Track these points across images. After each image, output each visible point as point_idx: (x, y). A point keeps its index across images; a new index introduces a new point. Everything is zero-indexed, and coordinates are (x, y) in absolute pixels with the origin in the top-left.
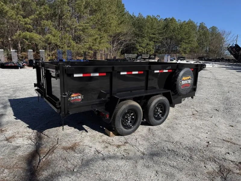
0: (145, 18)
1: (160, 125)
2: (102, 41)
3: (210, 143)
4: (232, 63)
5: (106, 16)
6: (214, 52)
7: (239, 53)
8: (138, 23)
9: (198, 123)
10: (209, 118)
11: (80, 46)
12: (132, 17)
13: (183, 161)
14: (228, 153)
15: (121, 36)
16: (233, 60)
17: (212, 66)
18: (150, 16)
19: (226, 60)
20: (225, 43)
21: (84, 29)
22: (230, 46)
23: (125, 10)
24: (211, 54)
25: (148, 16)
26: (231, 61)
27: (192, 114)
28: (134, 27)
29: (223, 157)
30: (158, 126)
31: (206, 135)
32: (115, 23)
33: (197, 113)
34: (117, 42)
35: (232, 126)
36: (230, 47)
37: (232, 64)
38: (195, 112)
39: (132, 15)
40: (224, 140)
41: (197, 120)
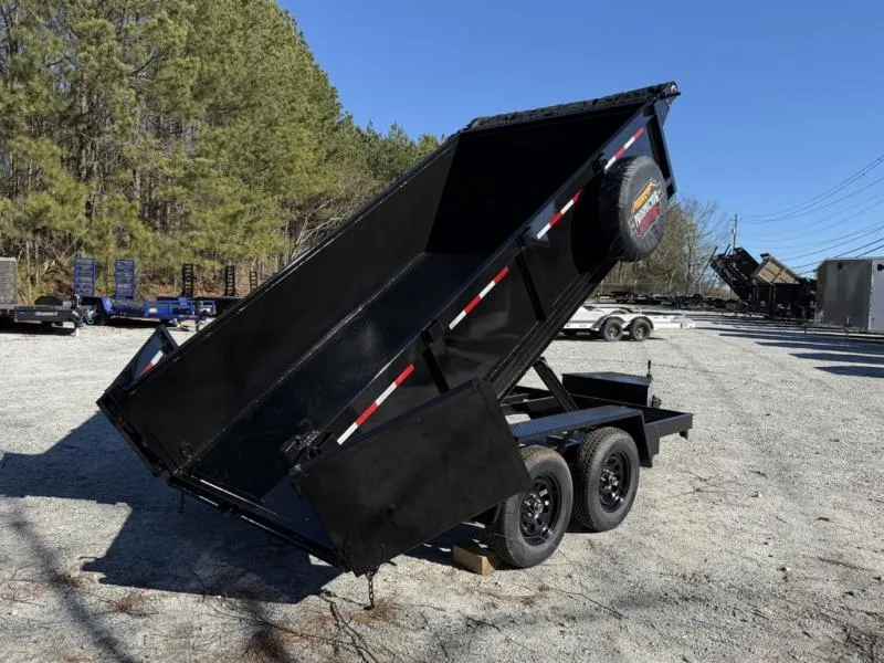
0: (417, 142)
1: (616, 530)
2: (259, 224)
3: (788, 569)
4: (732, 314)
5: (274, 131)
6: (665, 273)
7: (750, 280)
8: (391, 160)
9: (726, 515)
10: (751, 500)
11: (169, 241)
12: (364, 139)
13: (740, 623)
14: (851, 594)
15: (328, 207)
16: (731, 301)
17: (678, 325)
18: (434, 139)
19: (710, 302)
20: (701, 243)
21: (191, 176)
22: (718, 252)
23: (342, 111)
24: (656, 282)
25: (427, 139)
26: (727, 305)
27: (692, 490)
28: (375, 175)
29: (842, 605)
30: (612, 531)
31: (765, 551)
32: (306, 157)
33: (704, 484)
34: (308, 228)
35: (826, 520)
36: (720, 256)
37: (731, 317)
38: (699, 484)
39: (364, 129)
40: (821, 559)
41: (717, 508)
